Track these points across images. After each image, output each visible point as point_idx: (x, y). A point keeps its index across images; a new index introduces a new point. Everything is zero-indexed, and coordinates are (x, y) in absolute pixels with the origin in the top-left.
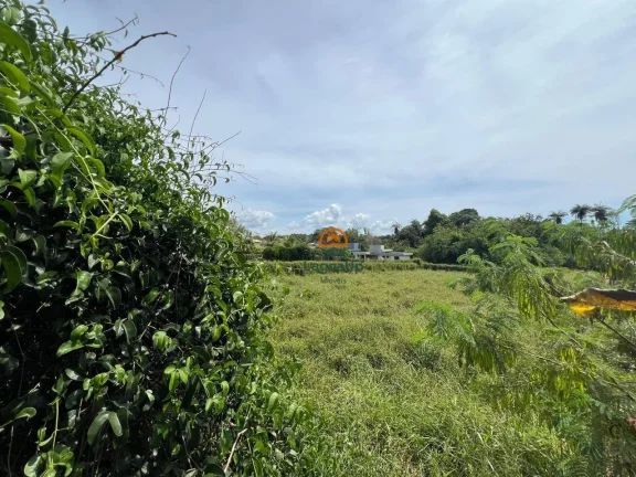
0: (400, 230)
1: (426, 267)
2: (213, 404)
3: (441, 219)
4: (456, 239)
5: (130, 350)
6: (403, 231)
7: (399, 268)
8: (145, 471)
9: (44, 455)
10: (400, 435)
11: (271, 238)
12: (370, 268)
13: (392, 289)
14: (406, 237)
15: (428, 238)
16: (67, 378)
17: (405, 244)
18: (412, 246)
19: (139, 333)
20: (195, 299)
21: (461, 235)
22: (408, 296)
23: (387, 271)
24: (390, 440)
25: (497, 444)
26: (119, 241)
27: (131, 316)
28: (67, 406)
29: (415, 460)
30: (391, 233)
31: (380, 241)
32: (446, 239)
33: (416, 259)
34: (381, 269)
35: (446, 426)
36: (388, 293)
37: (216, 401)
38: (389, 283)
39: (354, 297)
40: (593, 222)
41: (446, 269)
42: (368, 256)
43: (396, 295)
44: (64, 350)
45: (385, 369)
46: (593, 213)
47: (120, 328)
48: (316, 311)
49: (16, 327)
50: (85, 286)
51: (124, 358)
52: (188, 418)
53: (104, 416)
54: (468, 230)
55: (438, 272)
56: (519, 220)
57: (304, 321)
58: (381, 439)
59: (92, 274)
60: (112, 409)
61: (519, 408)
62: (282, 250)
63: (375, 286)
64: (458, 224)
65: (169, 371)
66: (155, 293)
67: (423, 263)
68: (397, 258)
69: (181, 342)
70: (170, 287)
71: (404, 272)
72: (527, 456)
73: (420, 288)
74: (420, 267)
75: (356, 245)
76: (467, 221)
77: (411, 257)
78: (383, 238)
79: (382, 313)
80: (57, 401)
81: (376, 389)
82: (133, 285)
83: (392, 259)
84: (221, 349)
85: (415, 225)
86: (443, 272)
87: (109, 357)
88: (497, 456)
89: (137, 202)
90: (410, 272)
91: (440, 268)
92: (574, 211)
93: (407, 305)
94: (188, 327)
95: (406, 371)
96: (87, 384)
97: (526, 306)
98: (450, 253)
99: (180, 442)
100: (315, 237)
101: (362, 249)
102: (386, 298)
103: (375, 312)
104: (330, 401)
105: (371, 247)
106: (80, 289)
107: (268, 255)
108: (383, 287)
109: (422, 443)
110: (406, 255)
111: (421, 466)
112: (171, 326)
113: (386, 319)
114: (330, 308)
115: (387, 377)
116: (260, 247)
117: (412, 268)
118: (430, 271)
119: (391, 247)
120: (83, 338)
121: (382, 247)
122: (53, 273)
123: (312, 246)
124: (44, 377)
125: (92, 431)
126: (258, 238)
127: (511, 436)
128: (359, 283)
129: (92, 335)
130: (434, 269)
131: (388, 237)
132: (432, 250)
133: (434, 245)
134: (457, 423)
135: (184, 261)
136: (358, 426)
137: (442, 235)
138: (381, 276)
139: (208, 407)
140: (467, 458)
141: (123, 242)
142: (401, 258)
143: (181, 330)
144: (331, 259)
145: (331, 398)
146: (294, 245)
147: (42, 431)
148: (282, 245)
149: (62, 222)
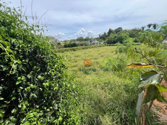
0: (101, 35)
1: (107, 45)
2: (56, 89)
3: (112, 31)
4: (116, 37)
5: (33, 80)
6: (102, 36)
7: (100, 46)
8: (45, 102)
9: (22, 103)
10: (100, 85)
11: (65, 41)
12: (93, 47)
13: (98, 52)
14: (103, 38)
15: (108, 37)
16: (20, 89)
17: (102, 40)
18: (104, 40)
19: (34, 76)
20: (46, 66)
21: (117, 36)
22: (102, 54)
23: (97, 48)
24: (97, 86)
25: (120, 84)
26: (21, 55)
27: (31, 73)
28: (23, 94)
29: (103, 89)
30: (98, 37)
31: (95, 39)
32: (113, 37)
33: (105, 43)
34: (96, 47)
35: (109, 82)
36: (97, 54)
37: (56, 88)
38: (98, 51)
39: (89, 55)
40: (152, 28)
41: (113, 45)
42: (92, 44)
43: (99, 54)
44: (17, 83)
45: (97, 72)
46: (153, 26)
47: (29, 76)
48: (79, 60)
49: (3, 80)
50: (16, 69)
51: (32, 82)
52: (51, 92)
53: (32, 95)
54: (119, 34)
55: (110, 47)
56: (133, 30)
57: (77, 63)
58: (96, 86)
59: (17, 65)
60: (33, 93)
61: (125, 77)
62: (69, 44)
63: (94, 52)
64: (117, 32)
65: (44, 84)
66: (35, 67)
67: (107, 44)
68: (100, 44)
69: (45, 77)
70: (39, 64)
71: (101, 48)
72: (125, 86)
73: (106, 51)
74: (106, 46)
75: (89, 41)
76: (119, 31)
77: (104, 43)
78: (96, 38)
79: (96, 59)
80: (20, 93)
81: (95, 76)
82: (29, 65)
83: (99, 44)
84: (55, 77)
85: (105, 34)
86: (112, 46)
87: (29, 83)
88: (119, 86)
89: (22, 43)
90: (103, 47)
91: (111, 45)
92: (148, 26)
93: (102, 56)
94: (46, 73)
95: (102, 72)
96: (26, 89)
97: (129, 56)
98: (114, 41)
99: (51, 96)
100: (78, 40)
101: (91, 42)
102: (97, 55)
103: (94, 59)
104: (84, 80)
105: (93, 41)
106: (15, 69)
107: (65, 46)
108: (96, 52)
109: (104, 86)
110: (102, 43)
111: (104, 90)
112: (41, 74)
113: (97, 60)
114: (83, 59)
115: (97, 74)
116: (63, 44)
117: (104, 46)
118: (108, 47)
119: (98, 41)
120: (21, 80)
121: (96, 41)
122: (6, 66)
123: (77, 43)
124: (15, 89)
125: (30, 98)
126: (61, 41)
127: (122, 82)
128: (90, 52)
129: (23, 79)
130: (110, 46)
131: (98, 38)
132: (109, 41)
133: (110, 39)
134: (112, 81)
135: (40, 57)
136: (90, 84)
137: (112, 36)
138: (96, 49)
139: (55, 89)
140: (113, 87)
141: (22, 55)
142: (101, 44)
143: (44, 74)
144: (83, 46)
145: (85, 79)
146: (72, 43)
147: (19, 99)
148: (68, 43)
149: (2, 53)
